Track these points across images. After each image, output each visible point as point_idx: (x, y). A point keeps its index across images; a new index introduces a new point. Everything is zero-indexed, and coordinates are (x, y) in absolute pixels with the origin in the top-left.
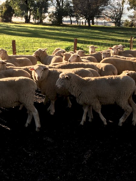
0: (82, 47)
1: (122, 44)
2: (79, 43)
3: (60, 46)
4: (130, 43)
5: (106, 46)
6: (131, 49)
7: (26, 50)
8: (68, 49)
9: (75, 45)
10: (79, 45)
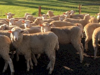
0: (45, 12)
1: (73, 10)
2: (42, 9)
3: (29, 12)
4: (79, 9)
5: (62, 11)
6: (80, 13)
7: (3, 14)
8: (34, 14)
9: (40, 10)
10: (42, 11)
